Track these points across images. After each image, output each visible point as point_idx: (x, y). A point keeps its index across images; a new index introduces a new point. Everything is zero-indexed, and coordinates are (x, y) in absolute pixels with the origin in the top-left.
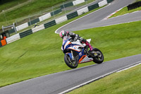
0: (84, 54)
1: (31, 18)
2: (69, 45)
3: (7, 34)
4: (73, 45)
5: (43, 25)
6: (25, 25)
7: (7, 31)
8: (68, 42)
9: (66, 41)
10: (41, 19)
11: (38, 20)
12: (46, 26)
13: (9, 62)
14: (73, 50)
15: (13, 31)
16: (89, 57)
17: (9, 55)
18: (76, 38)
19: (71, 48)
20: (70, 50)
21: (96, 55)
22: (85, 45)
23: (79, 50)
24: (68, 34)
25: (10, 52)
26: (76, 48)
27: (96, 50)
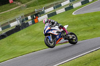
0: (61, 37)
1: (56, 4)
2: (49, 30)
3: (39, 15)
4: (52, 30)
5: (64, 9)
6: (52, 9)
7: (39, 13)
8: (48, 28)
9: (47, 27)
10: (63, 4)
11: (61, 5)
12: (66, 9)
13: (40, 34)
14: (52, 34)
15: (43, 13)
16: (65, 39)
17: (40, 29)
18: (55, 24)
19: (50, 32)
20: (50, 34)
21: (71, 37)
22: (62, 30)
23: (57, 34)
24: (50, 21)
25: (40, 28)
26: (55, 32)
27: (72, 34)
